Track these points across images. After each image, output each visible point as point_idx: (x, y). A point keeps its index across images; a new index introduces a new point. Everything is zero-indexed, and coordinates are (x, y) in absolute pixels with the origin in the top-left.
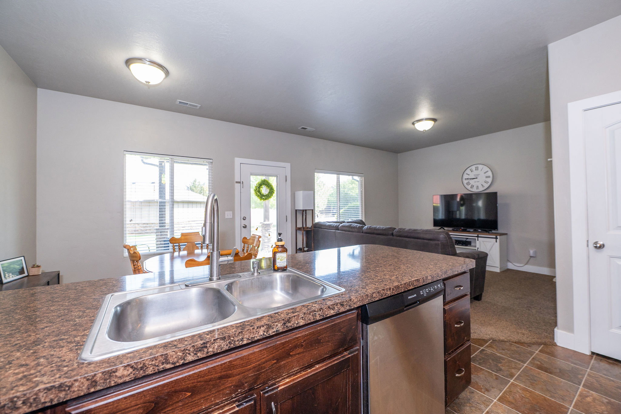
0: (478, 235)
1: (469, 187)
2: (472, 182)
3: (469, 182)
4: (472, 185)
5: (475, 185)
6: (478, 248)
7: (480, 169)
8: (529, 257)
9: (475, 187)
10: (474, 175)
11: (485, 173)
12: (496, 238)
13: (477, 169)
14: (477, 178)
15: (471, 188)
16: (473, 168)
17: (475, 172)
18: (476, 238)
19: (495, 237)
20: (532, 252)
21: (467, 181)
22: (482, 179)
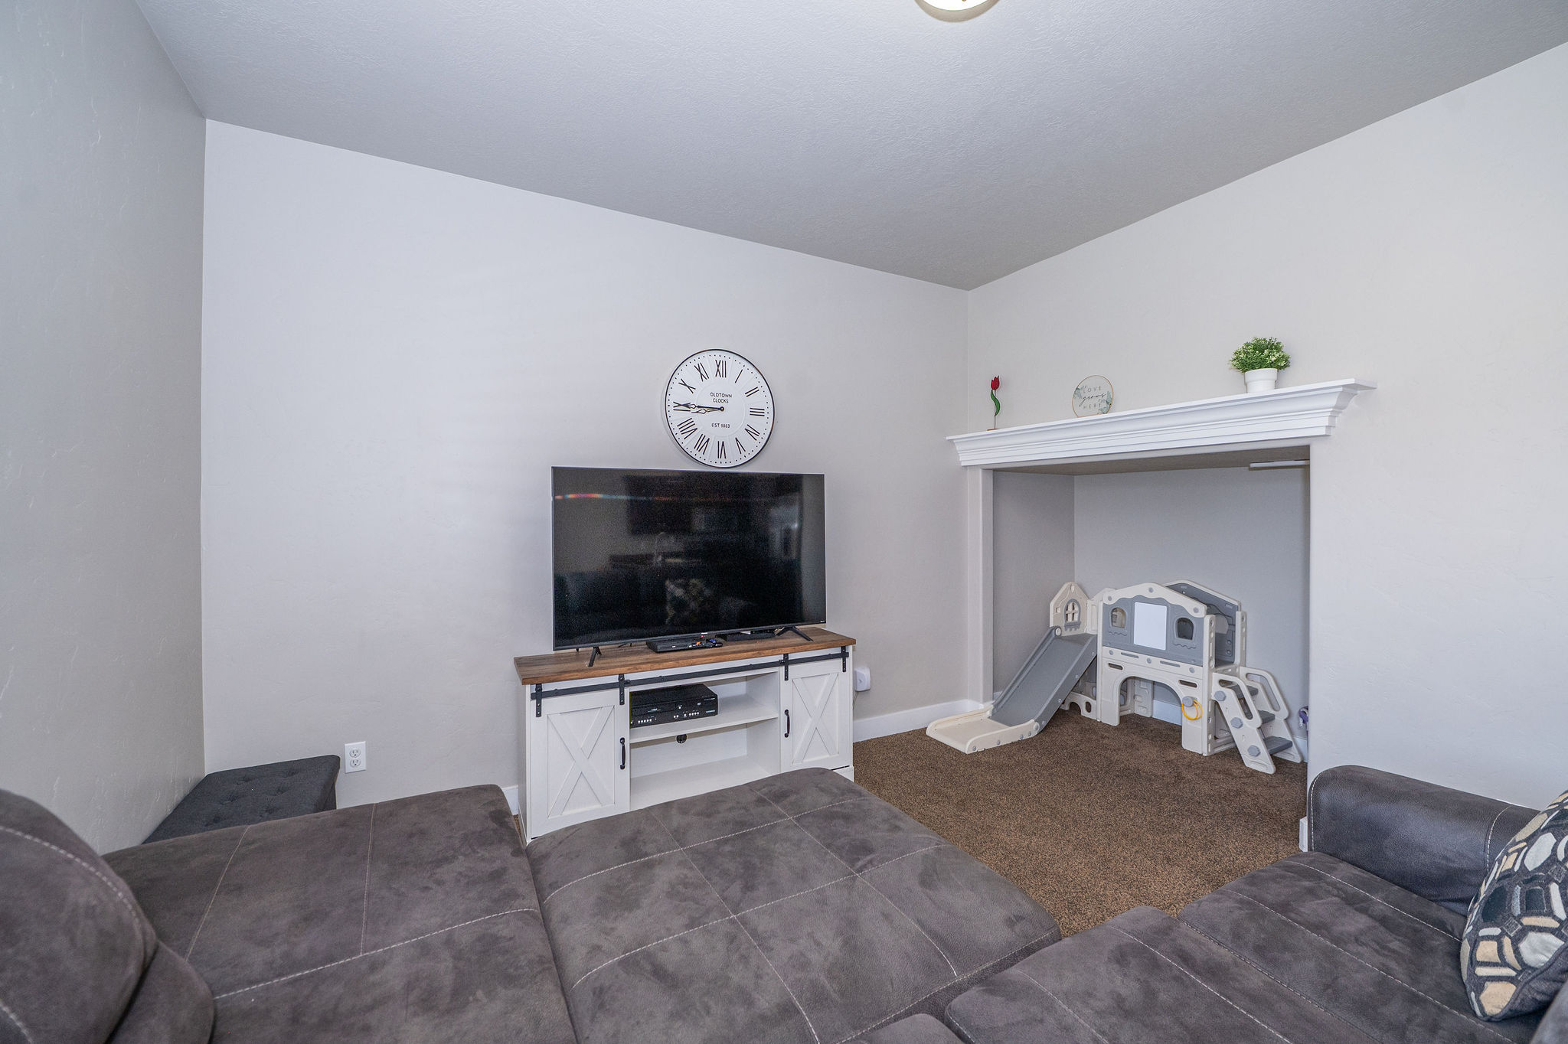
0: (786, 656)
1: (689, 443)
2: (703, 422)
3: (690, 422)
4: (702, 437)
5: (715, 436)
6: (787, 711)
7: (730, 374)
9: (712, 448)
10: (712, 394)
11: (749, 393)
12: (844, 656)
13: (721, 370)
14: (722, 409)
15: (698, 447)
16: (708, 362)
17: (715, 384)
18: (782, 669)
19: (838, 651)
21: (685, 416)
22: (737, 414)
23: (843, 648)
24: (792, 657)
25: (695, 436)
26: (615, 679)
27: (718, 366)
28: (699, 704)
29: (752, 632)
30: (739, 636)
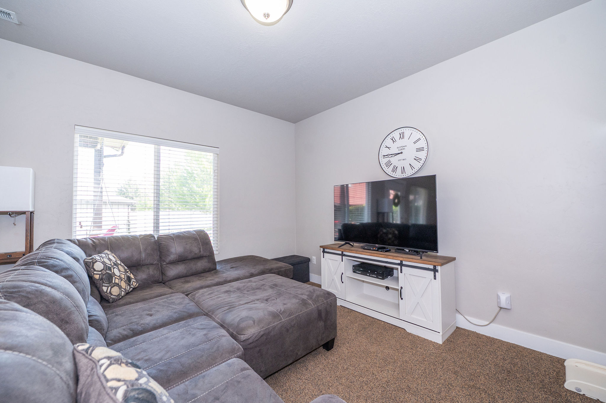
0: (401, 261)
1: (389, 170)
2: (394, 160)
3: (389, 161)
4: (394, 166)
5: (400, 165)
6: (402, 287)
7: (407, 135)
8: (499, 309)
9: (399, 170)
10: (398, 148)
11: (415, 143)
12: (435, 270)
13: (402, 136)
14: (402, 153)
15: (393, 171)
16: (396, 135)
17: (400, 143)
18: (399, 267)
19: (431, 267)
20: (504, 298)
21: (387, 159)
22: (410, 154)
23: (435, 266)
24: (404, 263)
25: (392, 166)
26: (340, 253)
27: (400, 135)
28: (376, 273)
29: (409, 251)
30: (403, 251)
